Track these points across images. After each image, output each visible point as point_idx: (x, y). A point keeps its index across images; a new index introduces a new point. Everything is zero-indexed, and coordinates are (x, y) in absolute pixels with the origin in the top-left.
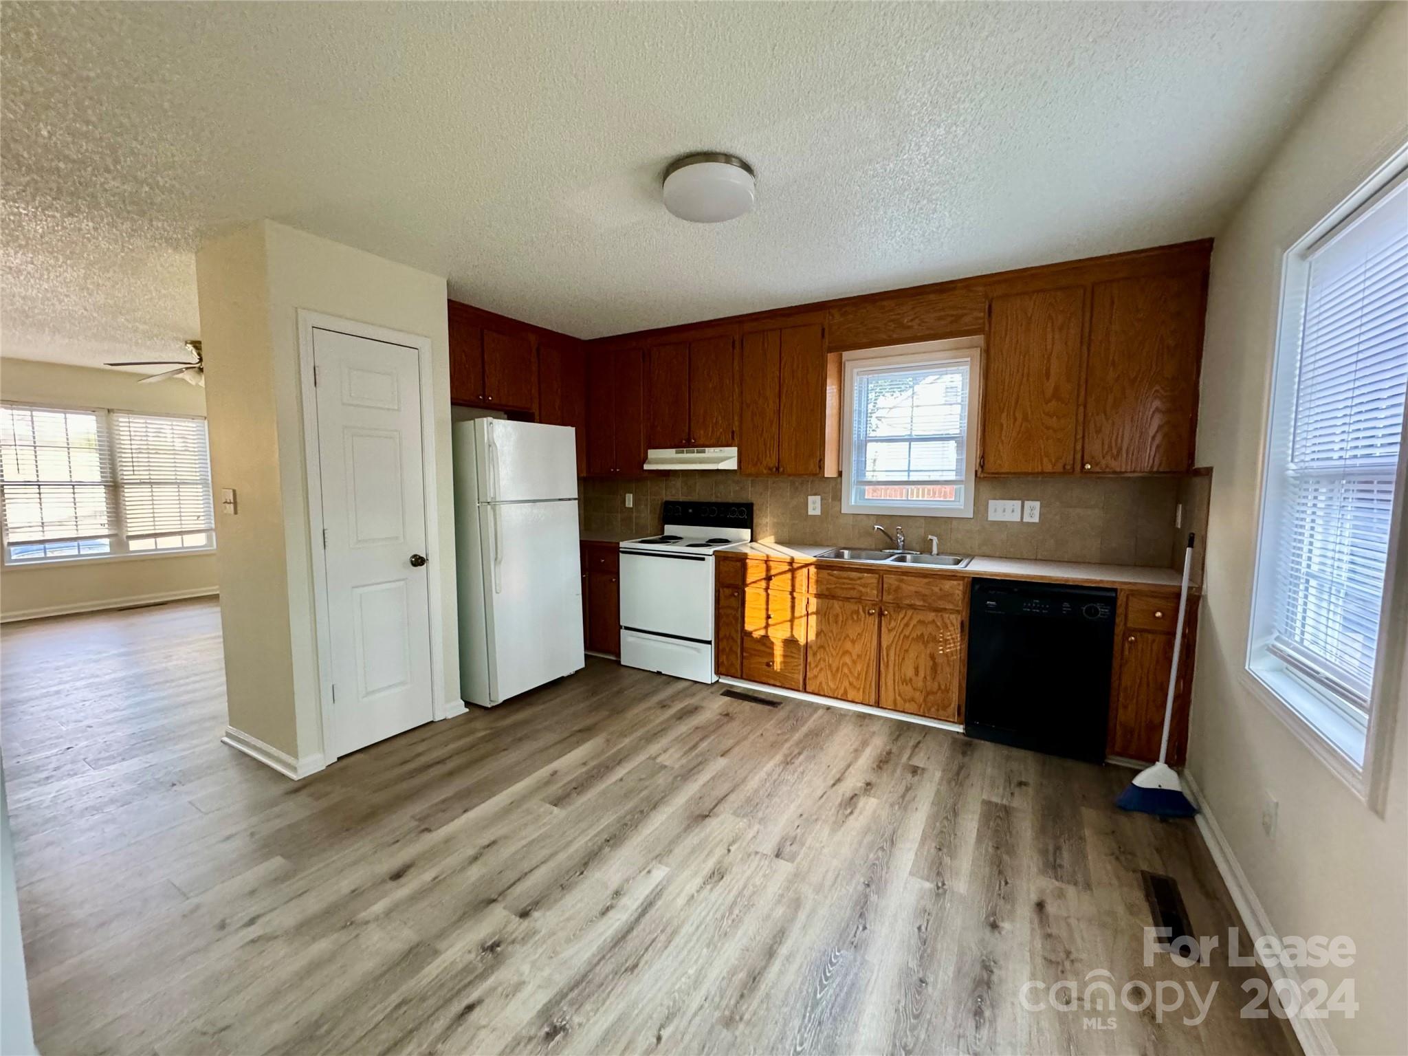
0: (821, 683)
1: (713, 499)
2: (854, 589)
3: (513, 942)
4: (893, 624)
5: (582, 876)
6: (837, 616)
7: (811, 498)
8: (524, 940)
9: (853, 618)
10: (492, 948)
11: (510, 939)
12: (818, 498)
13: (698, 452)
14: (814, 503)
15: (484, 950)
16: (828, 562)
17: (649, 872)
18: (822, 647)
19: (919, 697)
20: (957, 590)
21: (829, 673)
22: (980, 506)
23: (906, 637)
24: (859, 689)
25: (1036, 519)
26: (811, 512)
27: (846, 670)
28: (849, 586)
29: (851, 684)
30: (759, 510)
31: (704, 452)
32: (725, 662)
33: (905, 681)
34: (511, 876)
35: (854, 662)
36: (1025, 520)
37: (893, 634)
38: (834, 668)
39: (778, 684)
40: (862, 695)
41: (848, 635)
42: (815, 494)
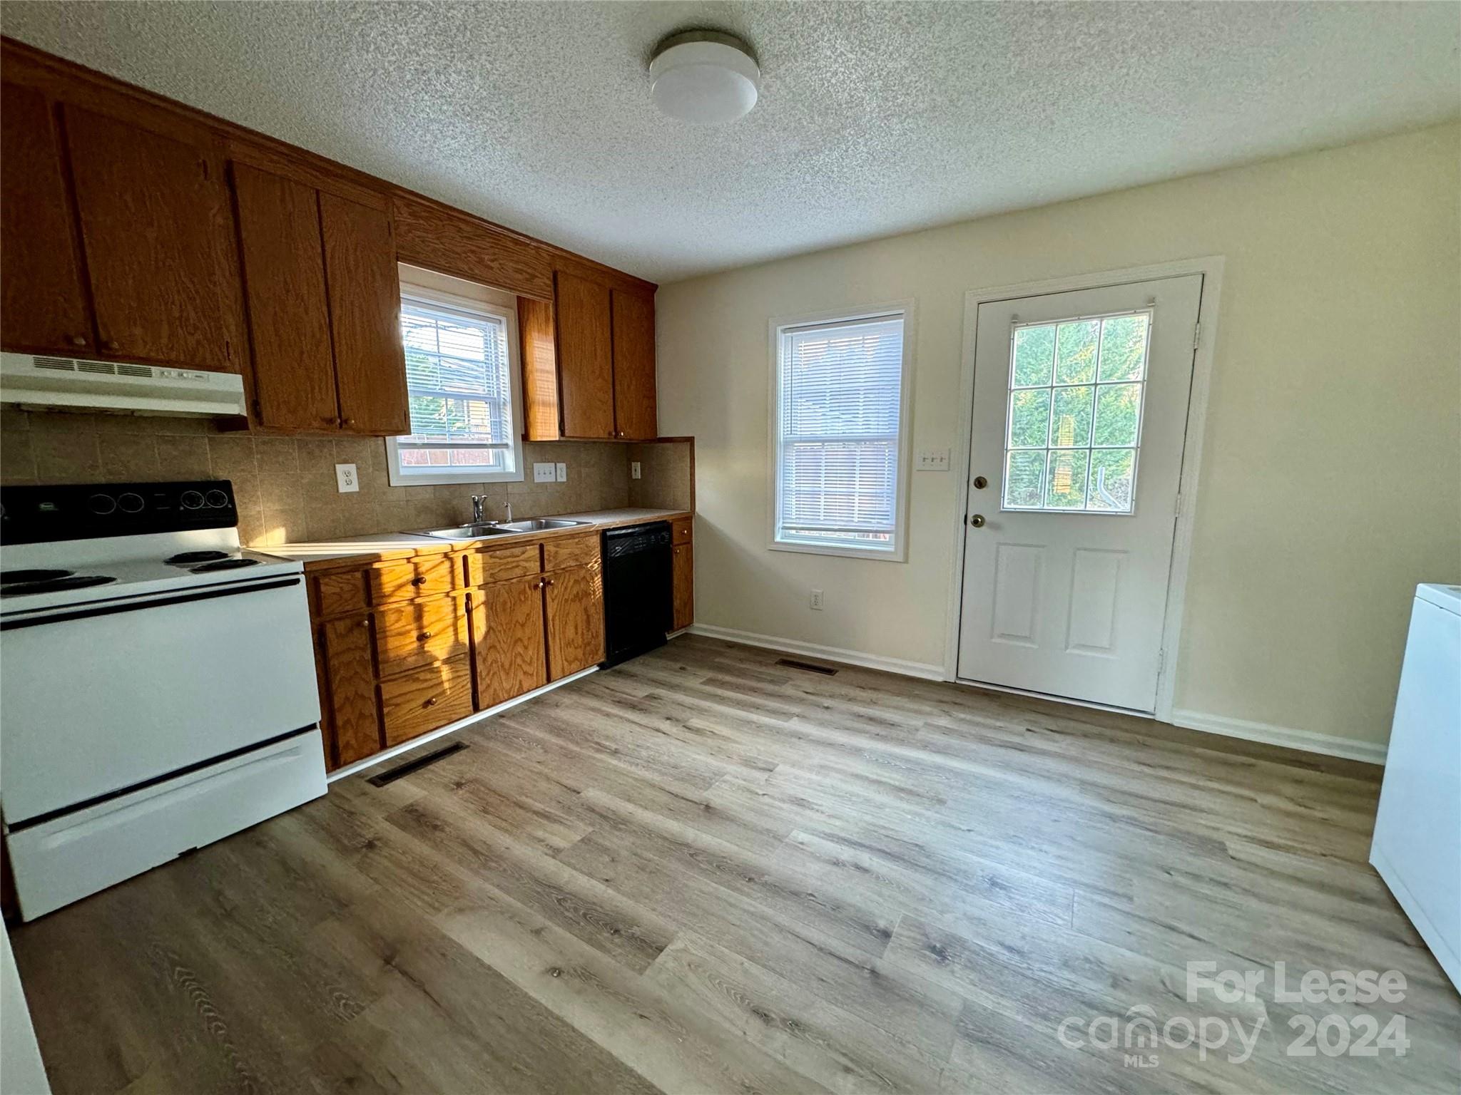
0: (495, 690)
2: (517, 566)
4: (556, 592)
6: (505, 603)
7: (340, 468)
9: (521, 600)
12: (352, 468)
13: (123, 372)
14: (348, 474)
18: (492, 647)
19: (580, 653)
20: (595, 541)
21: (502, 673)
22: (528, 471)
23: (566, 601)
24: (532, 675)
25: (564, 479)
26: (343, 488)
27: (519, 661)
28: (514, 564)
29: (525, 673)
31: (148, 374)
33: (568, 644)
35: (526, 648)
36: (559, 480)
37: (556, 602)
38: (507, 666)
39: (442, 723)
40: (535, 678)
41: (517, 621)
42: (345, 462)
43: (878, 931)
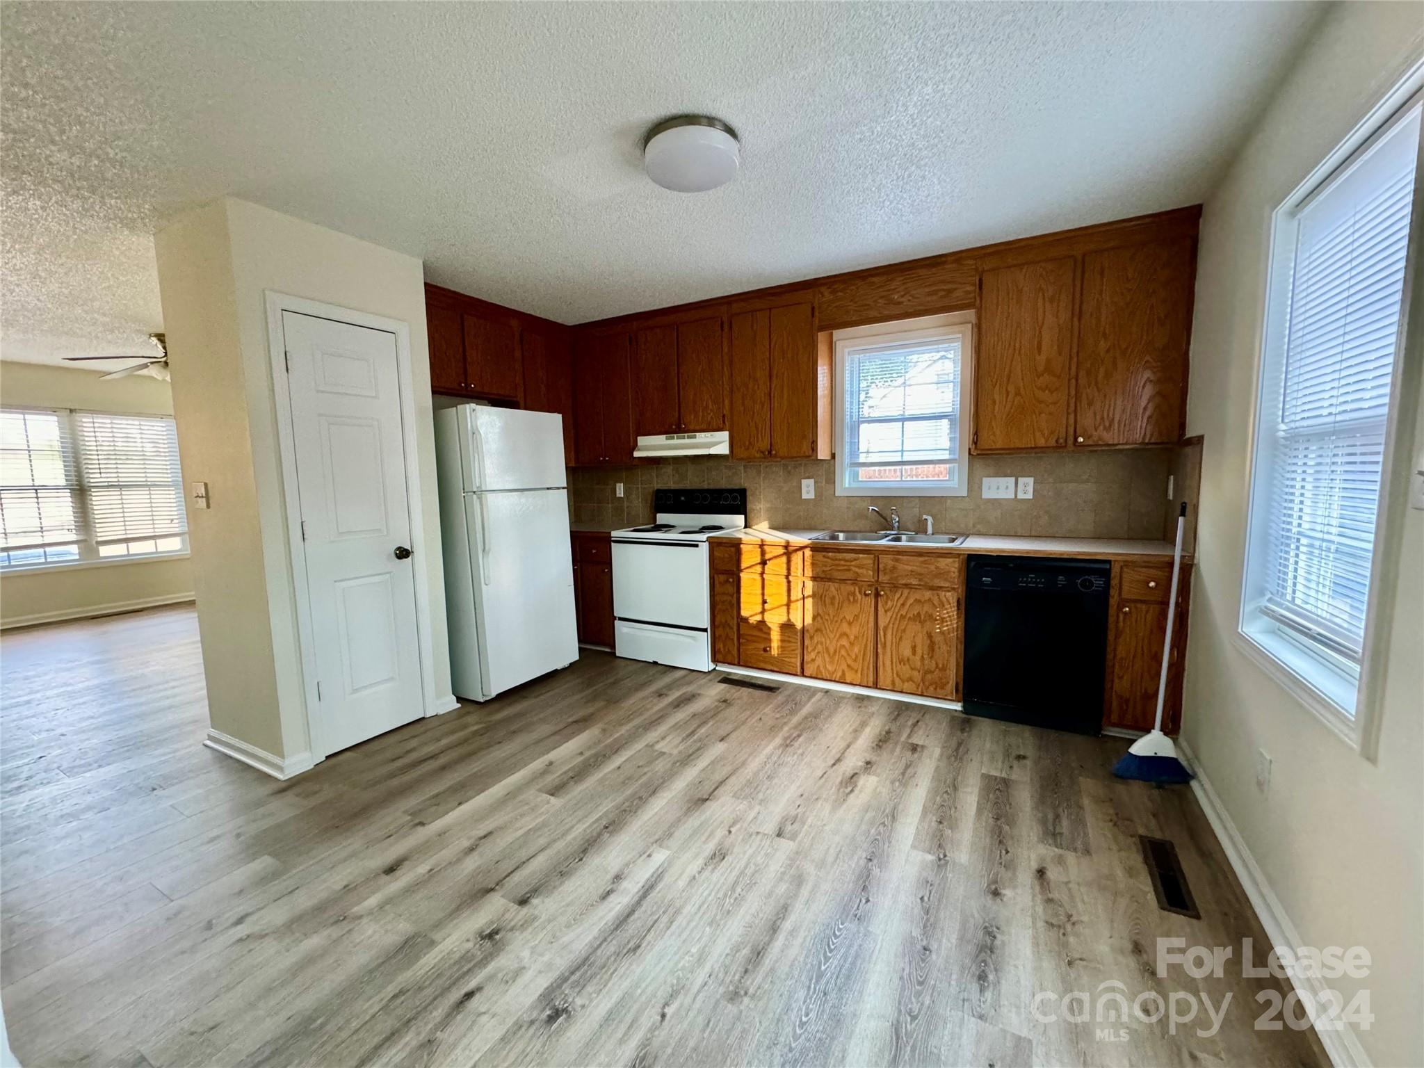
0: (818, 666)
1: (706, 486)
2: (849, 570)
3: (512, 929)
4: (890, 603)
5: (580, 863)
6: (833, 598)
7: (804, 482)
8: (523, 926)
9: (849, 600)
10: (490, 936)
11: (509, 927)
12: (811, 482)
13: (689, 437)
14: (808, 486)
15: (483, 938)
16: (825, 544)
17: (649, 856)
18: (818, 630)
19: (917, 676)
20: (953, 568)
21: (826, 656)
22: (974, 484)
23: (903, 617)
24: (857, 671)
25: (1030, 496)
26: (805, 496)
27: (843, 652)
28: (845, 568)
29: (849, 666)
30: (752, 495)
31: (695, 437)
32: (722, 649)
33: (903, 661)
34: (507, 866)
35: (852, 644)
36: (1018, 497)
37: (889, 614)
38: (832, 651)
39: (775, 669)
40: (859, 675)
41: (844, 618)
42: (808, 478)
43: (528, 898)
